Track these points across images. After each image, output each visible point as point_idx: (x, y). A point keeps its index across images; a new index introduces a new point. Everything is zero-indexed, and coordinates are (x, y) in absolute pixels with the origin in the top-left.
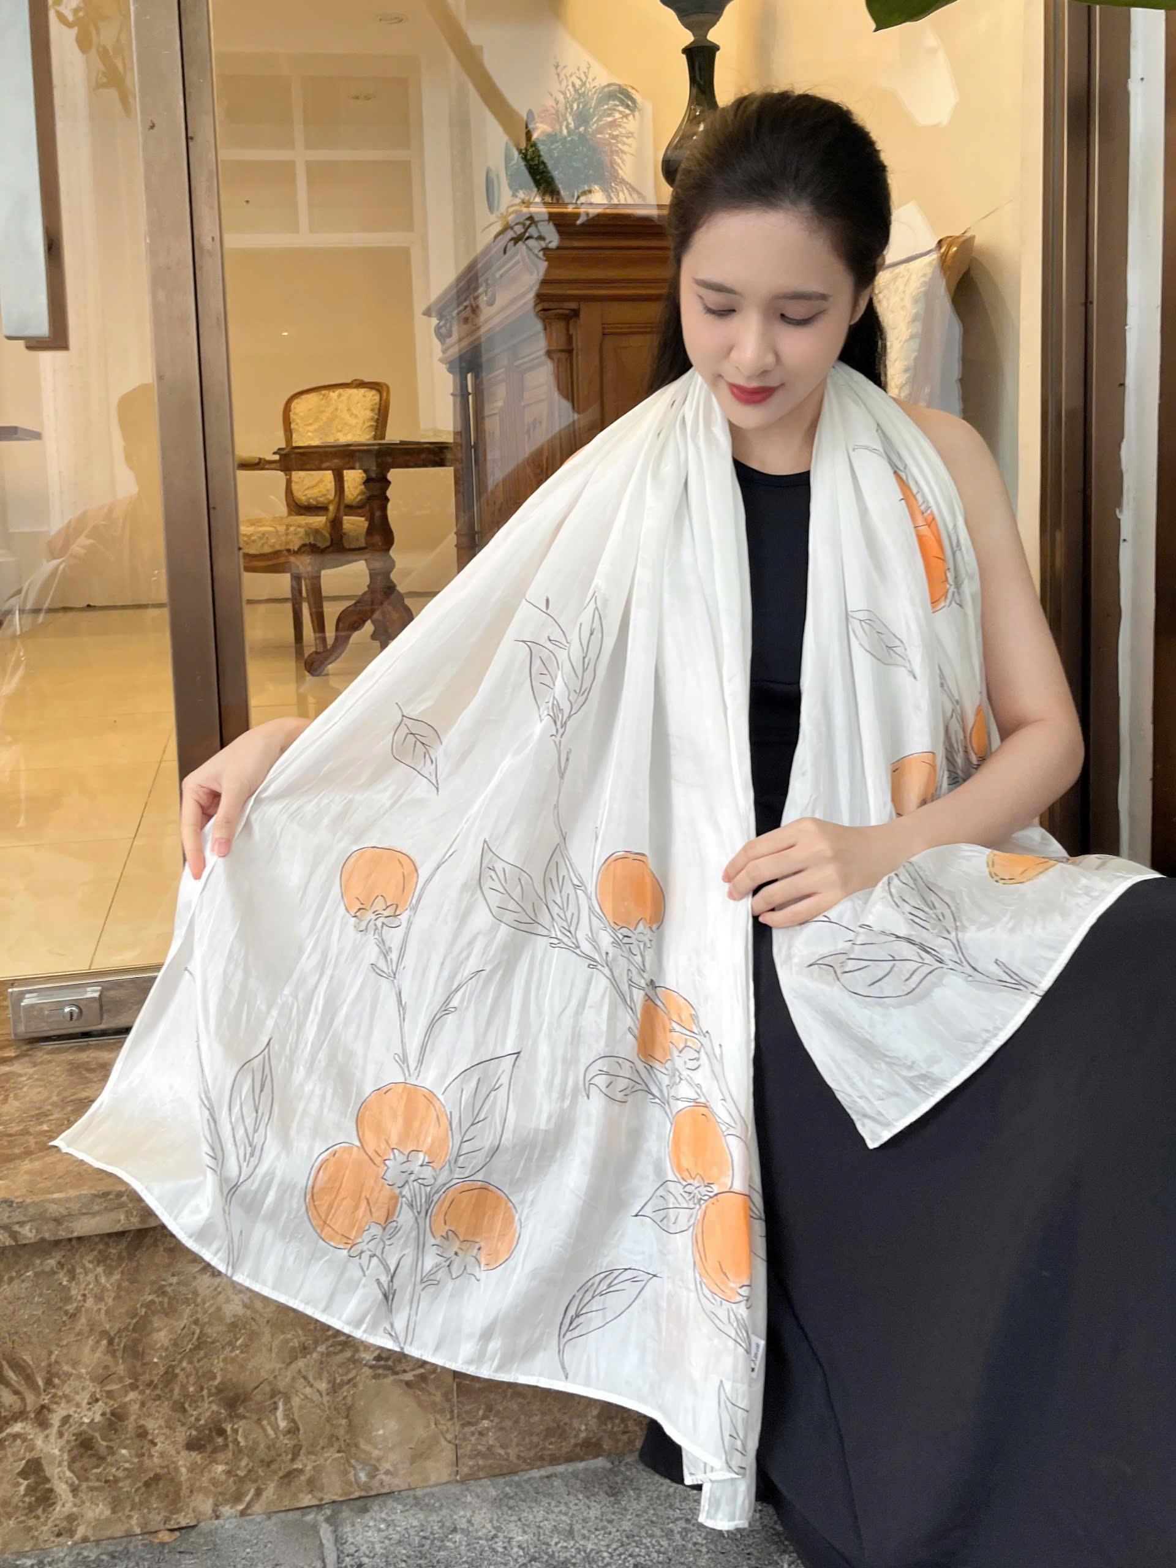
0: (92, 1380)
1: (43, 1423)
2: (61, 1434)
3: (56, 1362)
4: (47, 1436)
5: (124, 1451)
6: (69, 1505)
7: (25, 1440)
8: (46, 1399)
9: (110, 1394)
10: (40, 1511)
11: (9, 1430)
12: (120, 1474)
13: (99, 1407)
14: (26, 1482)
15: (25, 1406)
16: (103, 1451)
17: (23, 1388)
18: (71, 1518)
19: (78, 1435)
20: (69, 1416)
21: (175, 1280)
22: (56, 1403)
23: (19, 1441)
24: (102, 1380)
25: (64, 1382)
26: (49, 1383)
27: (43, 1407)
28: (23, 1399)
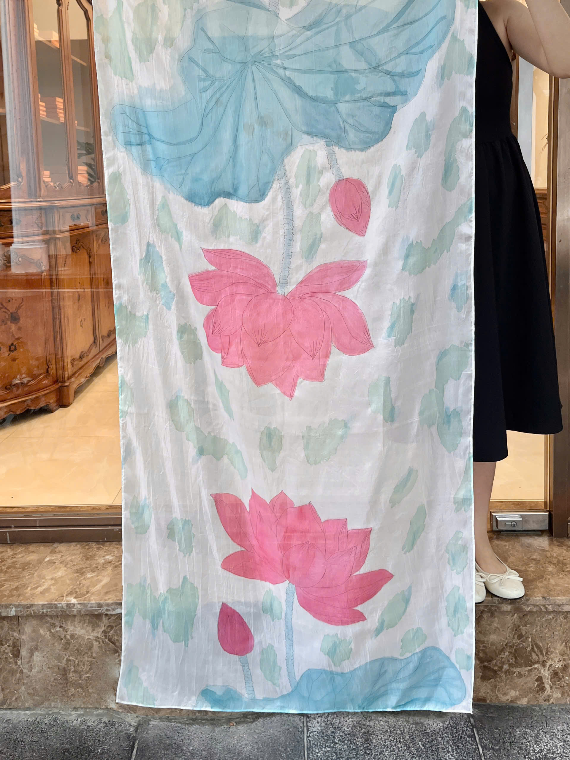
0: (560, 655)
1: (544, 666)
2: (549, 670)
3: (549, 647)
4: (545, 670)
5: (567, 678)
6: (549, 692)
7: (538, 670)
8: (545, 658)
9: (564, 660)
10: (540, 693)
11: (534, 666)
12: (565, 685)
13: (561, 663)
14: (537, 683)
15: (539, 659)
16: (561, 677)
17: (539, 654)
18: (549, 696)
19: (554, 671)
20: (552, 664)
22: (549, 660)
23: (536, 670)
24: (562, 655)
25: (551, 654)
26: (547, 653)
27: (544, 660)
28: (539, 657)
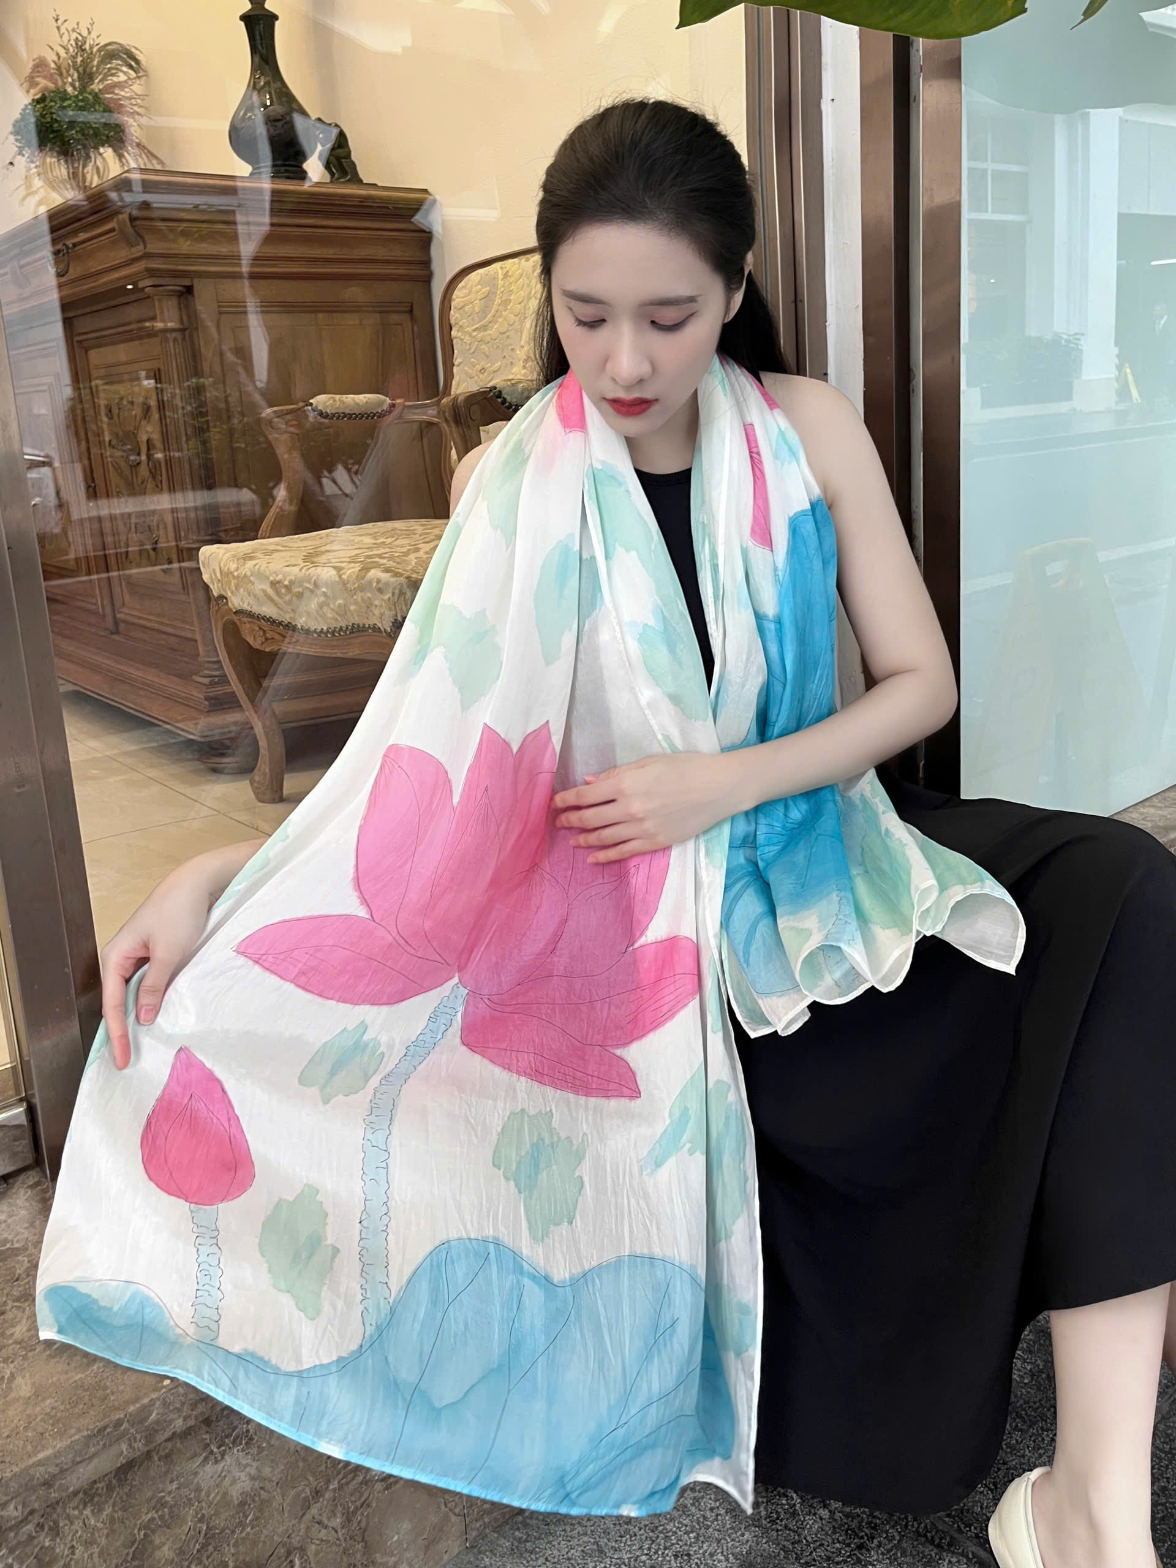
21: (175, 1485)
